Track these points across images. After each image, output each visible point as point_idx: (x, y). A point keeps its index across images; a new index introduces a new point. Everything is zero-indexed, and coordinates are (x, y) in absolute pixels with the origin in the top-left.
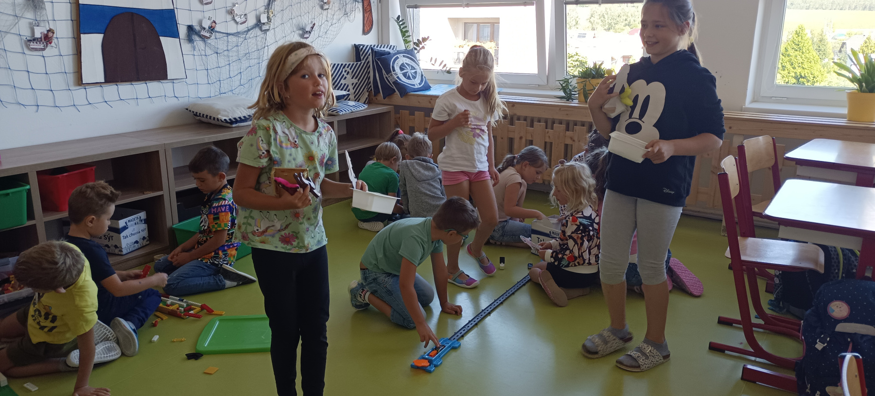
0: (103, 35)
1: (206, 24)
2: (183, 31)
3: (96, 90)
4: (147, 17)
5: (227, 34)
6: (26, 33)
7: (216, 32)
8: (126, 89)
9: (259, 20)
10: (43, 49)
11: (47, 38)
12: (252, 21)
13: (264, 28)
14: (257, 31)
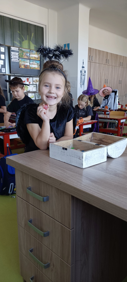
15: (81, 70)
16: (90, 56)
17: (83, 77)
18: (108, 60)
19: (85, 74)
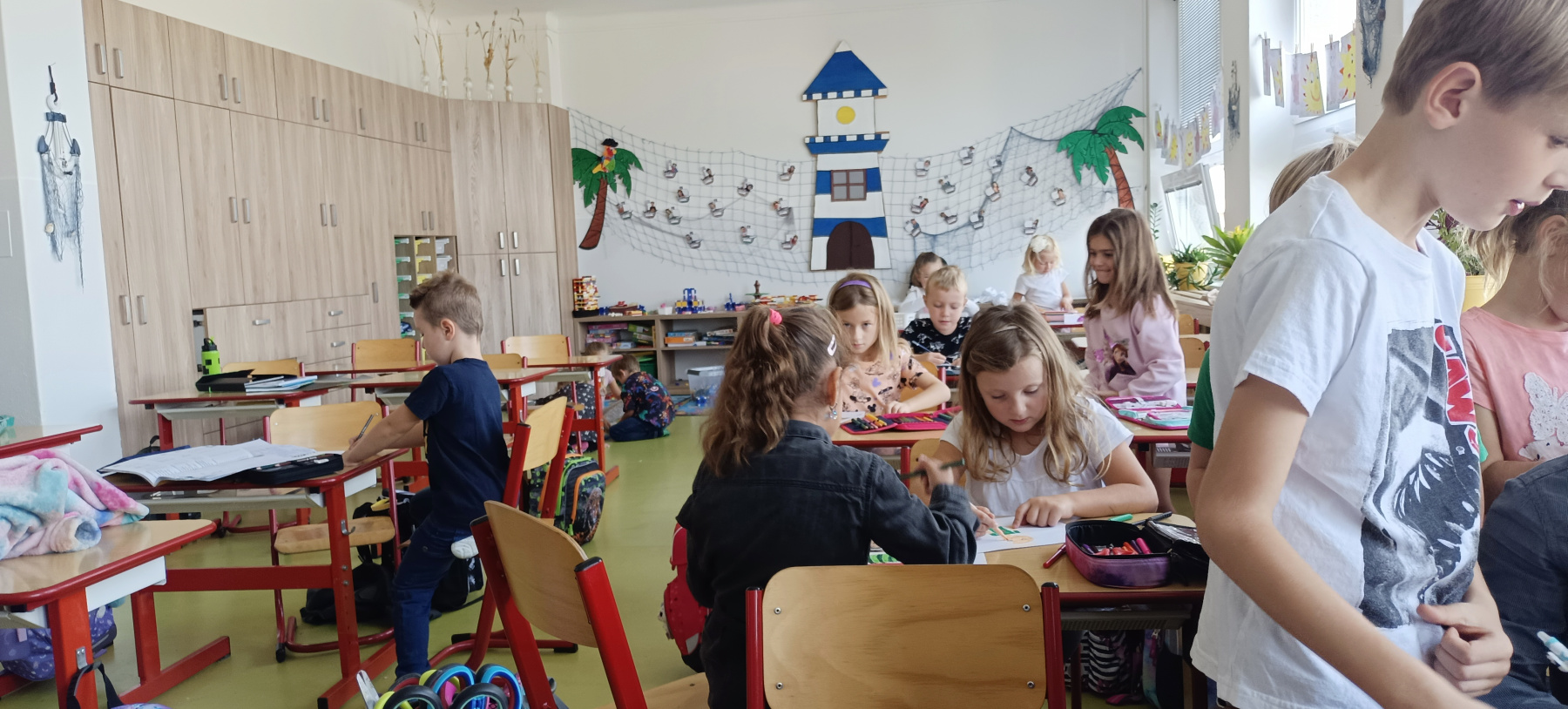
0: (827, 238)
2: (892, 232)
3: (822, 274)
4: (864, 223)
6: (782, 239)
9: (970, 218)
10: (790, 249)
11: (793, 241)
12: (962, 220)
13: (976, 226)
14: (970, 229)
15: (42, 139)
16: (97, 46)
17: (63, 185)
18: (234, 79)
19: (76, 165)
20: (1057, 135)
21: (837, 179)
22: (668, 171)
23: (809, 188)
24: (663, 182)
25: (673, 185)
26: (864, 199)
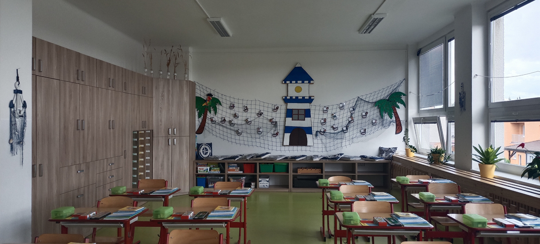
0: (290, 133)
1: (322, 130)
2: (314, 132)
3: (288, 147)
4: (304, 129)
5: (330, 133)
6: (273, 133)
7: (326, 132)
8: (295, 148)
9: (343, 129)
10: (276, 137)
11: (277, 134)
12: (340, 129)
13: (345, 132)
14: (343, 133)
15: (12, 101)
17: (19, 121)
18: (82, 71)
19: (25, 112)
20: (374, 100)
21: (294, 112)
22: (231, 107)
23: (283, 115)
24: (229, 111)
25: (232, 112)
26: (304, 120)
